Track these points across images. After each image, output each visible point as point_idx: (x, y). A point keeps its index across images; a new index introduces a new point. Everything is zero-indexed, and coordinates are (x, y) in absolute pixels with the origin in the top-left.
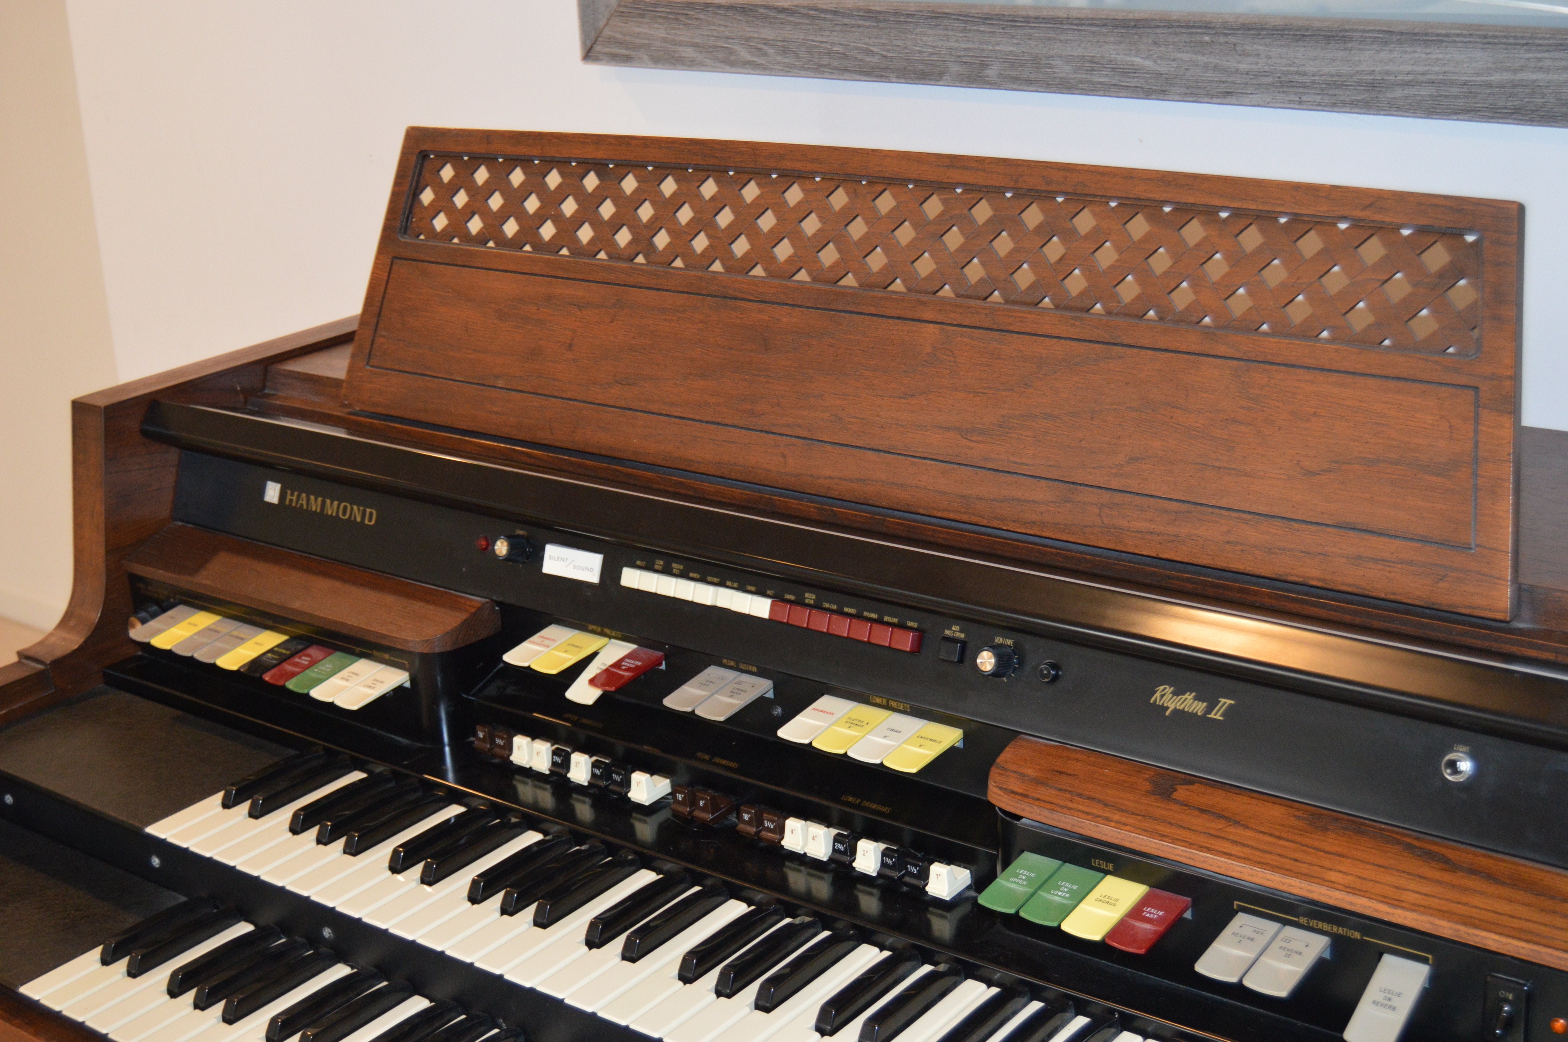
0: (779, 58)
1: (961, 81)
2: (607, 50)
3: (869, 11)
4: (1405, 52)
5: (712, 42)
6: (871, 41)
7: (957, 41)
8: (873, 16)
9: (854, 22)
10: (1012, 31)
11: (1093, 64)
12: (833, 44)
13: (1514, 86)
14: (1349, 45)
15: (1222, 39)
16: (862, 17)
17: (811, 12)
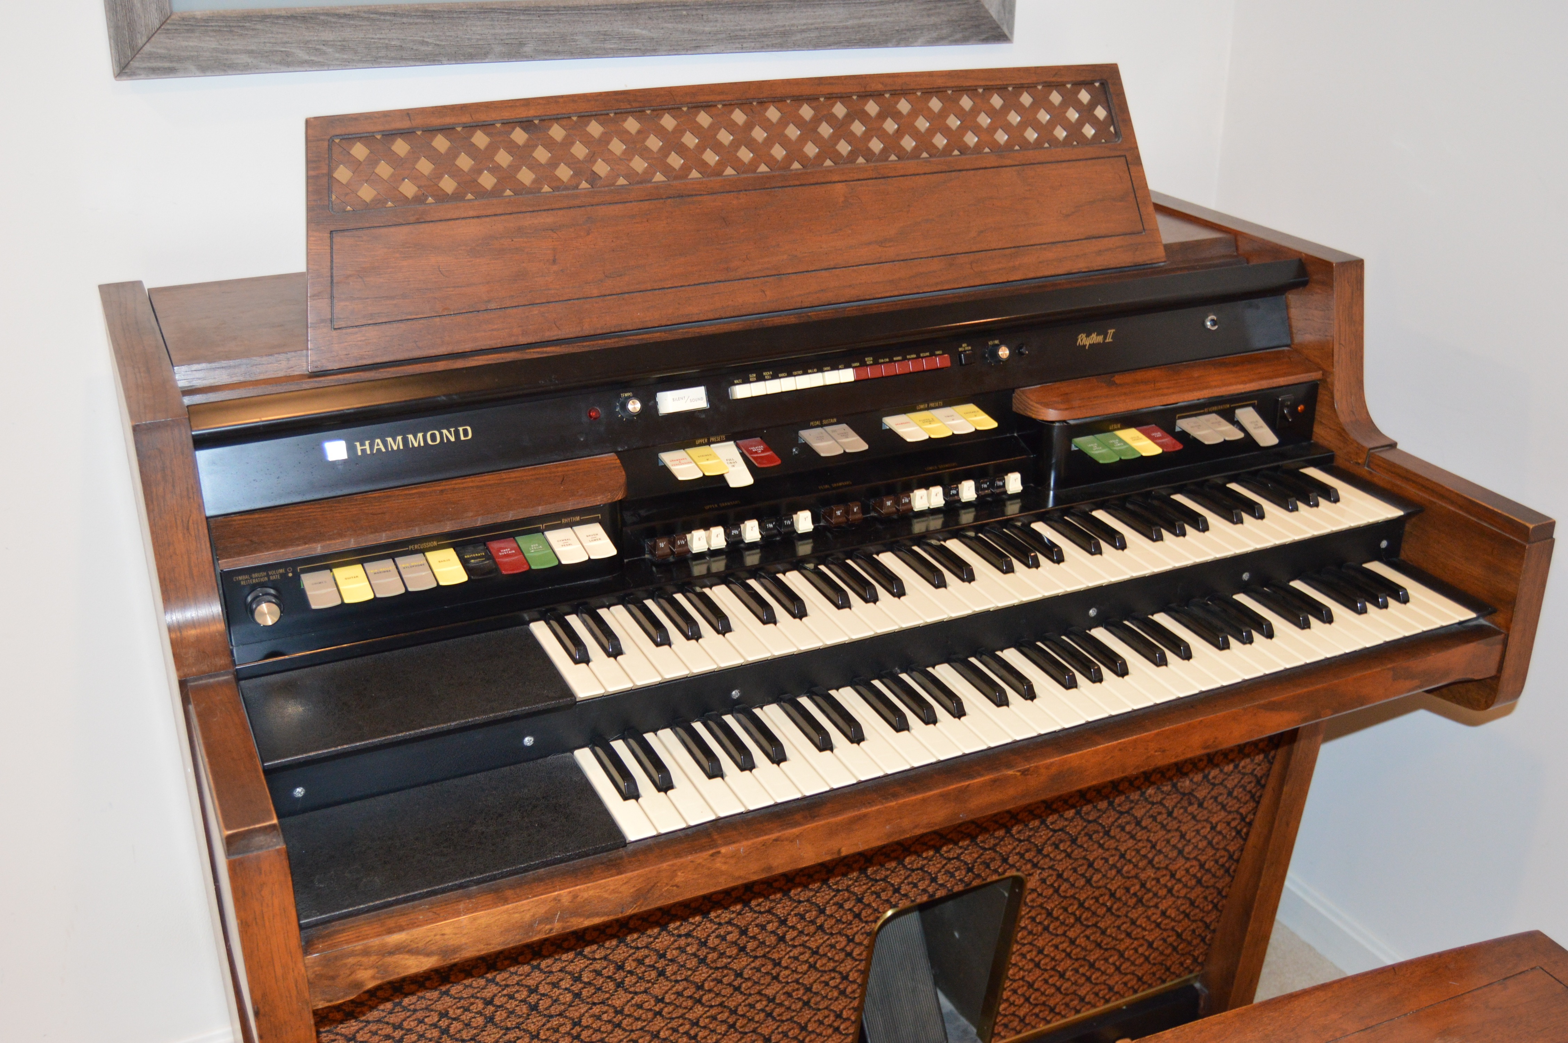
0: (337, 55)
1: (503, 57)
2: (144, 65)
3: (426, 11)
4: (802, 12)
5: (268, 47)
6: (426, 35)
7: (501, 28)
8: (429, 14)
9: (412, 21)
10: (546, 18)
11: (606, 36)
12: (389, 40)
13: (859, 27)
14: (771, 10)
15: (694, 12)
16: (419, 17)
17: (372, 16)
